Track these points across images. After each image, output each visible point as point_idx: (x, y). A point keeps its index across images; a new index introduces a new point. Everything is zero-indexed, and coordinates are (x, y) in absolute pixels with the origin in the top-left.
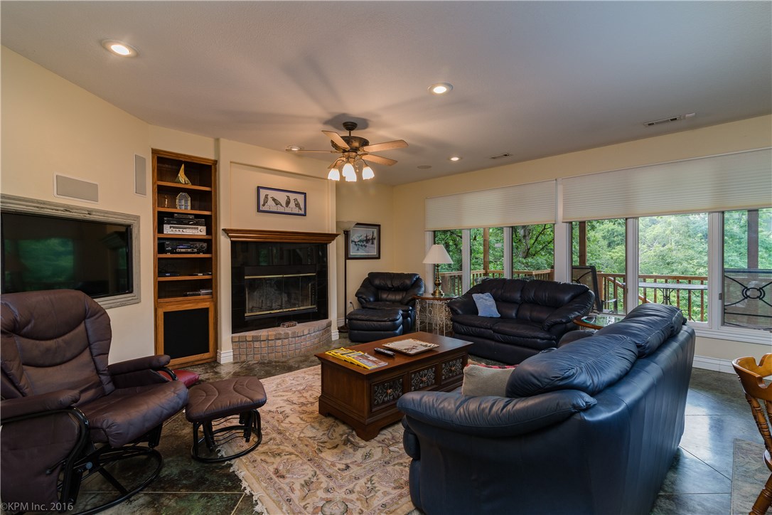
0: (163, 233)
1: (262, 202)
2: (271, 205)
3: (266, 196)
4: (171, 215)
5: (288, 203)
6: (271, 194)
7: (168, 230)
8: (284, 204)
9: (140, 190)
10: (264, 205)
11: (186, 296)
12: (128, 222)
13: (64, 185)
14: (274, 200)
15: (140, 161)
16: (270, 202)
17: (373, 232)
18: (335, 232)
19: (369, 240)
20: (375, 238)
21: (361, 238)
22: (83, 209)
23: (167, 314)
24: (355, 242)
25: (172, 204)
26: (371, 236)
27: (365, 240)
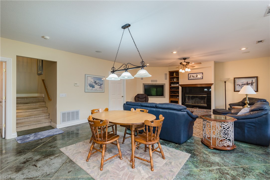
1: (189, 77)
2: (192, 78)
3: (190, 76)
4: (173, 82)
5: (197, 76)
6: (192, 75)
7: (172, 85)
8: (195, 77)
9: (166, 79)
11: (174, 98)
12: (163, 85)
13: (152, 81)
14: (193, 76)
15: (166, 74)
16: (192, 77)
17: (252, 80)
18: (213, 83)
19: (249, 84)
20: (254, 83)
21: (243, 83)
22: (154, 84)
23: (171, 101)
24: (239, 85)
25: (173, 80)
26: (251, 82)
27: (246, 84)
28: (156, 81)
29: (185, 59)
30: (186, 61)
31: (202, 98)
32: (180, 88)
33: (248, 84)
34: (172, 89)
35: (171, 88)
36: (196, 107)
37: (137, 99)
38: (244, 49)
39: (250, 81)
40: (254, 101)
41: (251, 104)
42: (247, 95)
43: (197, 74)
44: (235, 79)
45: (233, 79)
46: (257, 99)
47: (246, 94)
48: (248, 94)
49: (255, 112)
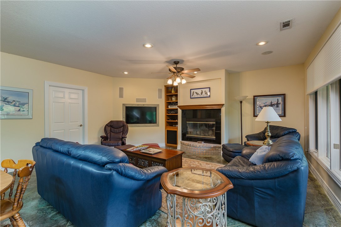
0: (168, 108)
1: (192, 95)
3: (193, 92)
4: (170, 103)
5: (202, 93)
6: (195, 91)
7: (170, 107)
8: (200, 94)
9: (160, 97)
10: (192, 96)
11: (173, 126)
12: (155, 106)
13: (138, 100)
14: (196, 93)
15: (160, 90)
17: (278, 100)
18: (224, 103)
19: (274, 105)
20: (280, 104)
21: (265, 104)
22: (142, 104)
23: (167, 130)
24: (261, 107)
25: (171, 100)
26: (276, 103)
27: (269, 105)
28: (144, 100)
29: (176, 63)
30: (178, 66)
31: (209, 127)
32: (180, 111)
33: (272, 105)
34: (169, 113)
35: (168, 111)
36: (201, 141)
37: (109, 129)
38: (262, 43)
39: (274, 100)
40: (279, 131)
41: (275, 136)
42: (268, 123)
43: (202, 90)
44: (255, 97)
45: (253, 98)
46: (283, 128)
47: (266, 120)
48: (269, 120)
49: (273, 163)
